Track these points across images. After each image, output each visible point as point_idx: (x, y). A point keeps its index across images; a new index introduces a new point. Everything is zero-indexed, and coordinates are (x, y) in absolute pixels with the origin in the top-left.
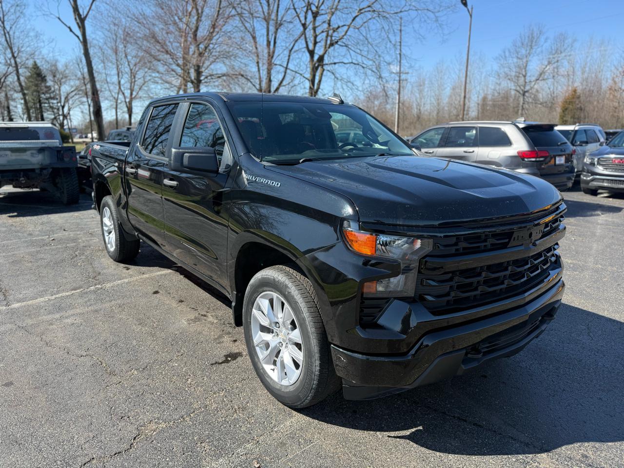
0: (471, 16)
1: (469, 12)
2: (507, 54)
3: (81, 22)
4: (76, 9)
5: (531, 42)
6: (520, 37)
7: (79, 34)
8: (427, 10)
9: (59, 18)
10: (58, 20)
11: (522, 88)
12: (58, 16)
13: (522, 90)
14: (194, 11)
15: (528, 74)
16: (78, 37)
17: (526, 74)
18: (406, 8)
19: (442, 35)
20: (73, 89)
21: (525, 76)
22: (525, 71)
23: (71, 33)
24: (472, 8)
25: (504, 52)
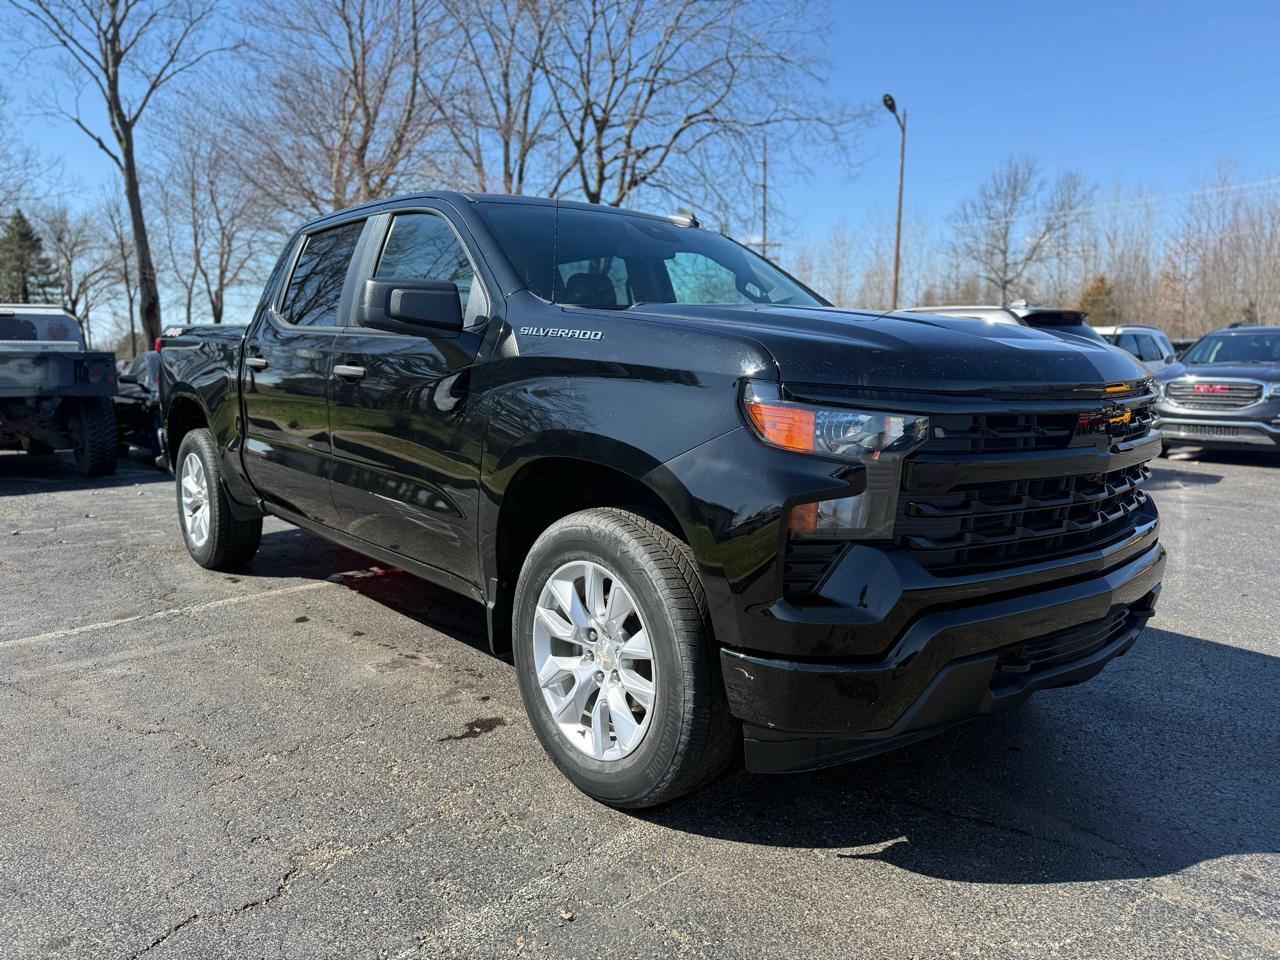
0: (903, 129)
1: (899, 122)
2: (969, 211)
3: (125, 128)
4: (114, 103)
5: (1014, 188)
6: (994, 179)
7: (118, 150)
8: (818, 119)
9: (78, 122)
10: (77, 126)
11: (1001, 274)
12: (76, 117)
13: (1001, 279)
14: (360, 112)
15: (1012, 249)
16: (116, 159)
17: (1007, 248)
18: (778, 116)
19: (847, 167)
20: (97, 267)
21: (1004, 253)
22: (1005, 243)
23: (102, 151)
24: (905, 115)
25: (964, 208)
